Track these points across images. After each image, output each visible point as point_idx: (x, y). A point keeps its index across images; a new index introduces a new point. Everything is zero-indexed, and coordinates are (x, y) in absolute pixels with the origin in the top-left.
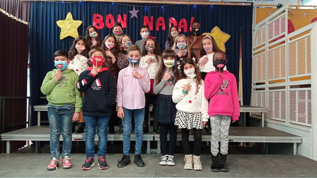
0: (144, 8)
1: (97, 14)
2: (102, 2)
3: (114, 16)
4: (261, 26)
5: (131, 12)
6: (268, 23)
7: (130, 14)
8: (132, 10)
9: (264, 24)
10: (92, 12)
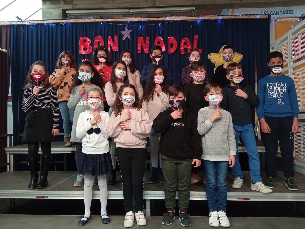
0: (138, 27)
1: (83, 36)
3: (104, 39)
5: (122, 32)
7: (123, 35)
8: (124, 30)
10: (78, 35)
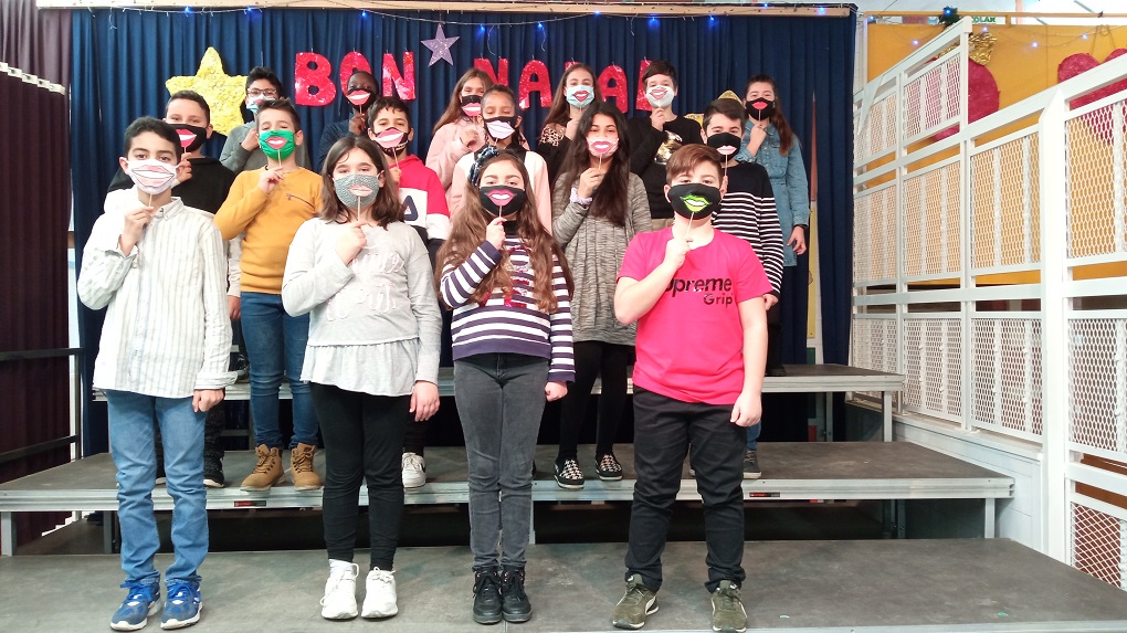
0: (474, 29)
1: (308, 51)
2: (328, 11)
3: (369, 59)
4: (881, 90)
5: (428, 44)
6: (905, 79)
7: (428, 53)
8: (433, 37)
9: (892, 83)
10: (292, 47)
